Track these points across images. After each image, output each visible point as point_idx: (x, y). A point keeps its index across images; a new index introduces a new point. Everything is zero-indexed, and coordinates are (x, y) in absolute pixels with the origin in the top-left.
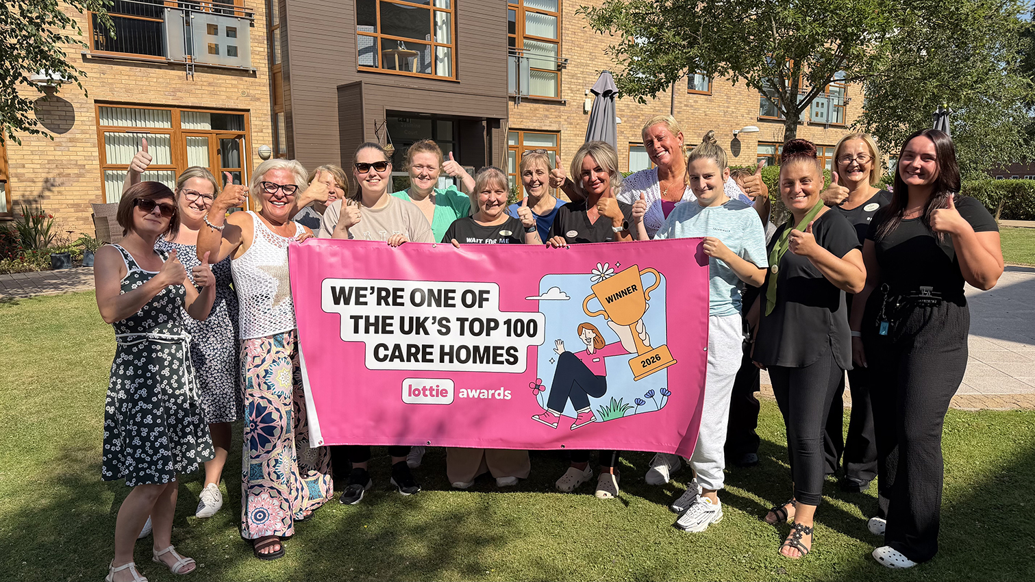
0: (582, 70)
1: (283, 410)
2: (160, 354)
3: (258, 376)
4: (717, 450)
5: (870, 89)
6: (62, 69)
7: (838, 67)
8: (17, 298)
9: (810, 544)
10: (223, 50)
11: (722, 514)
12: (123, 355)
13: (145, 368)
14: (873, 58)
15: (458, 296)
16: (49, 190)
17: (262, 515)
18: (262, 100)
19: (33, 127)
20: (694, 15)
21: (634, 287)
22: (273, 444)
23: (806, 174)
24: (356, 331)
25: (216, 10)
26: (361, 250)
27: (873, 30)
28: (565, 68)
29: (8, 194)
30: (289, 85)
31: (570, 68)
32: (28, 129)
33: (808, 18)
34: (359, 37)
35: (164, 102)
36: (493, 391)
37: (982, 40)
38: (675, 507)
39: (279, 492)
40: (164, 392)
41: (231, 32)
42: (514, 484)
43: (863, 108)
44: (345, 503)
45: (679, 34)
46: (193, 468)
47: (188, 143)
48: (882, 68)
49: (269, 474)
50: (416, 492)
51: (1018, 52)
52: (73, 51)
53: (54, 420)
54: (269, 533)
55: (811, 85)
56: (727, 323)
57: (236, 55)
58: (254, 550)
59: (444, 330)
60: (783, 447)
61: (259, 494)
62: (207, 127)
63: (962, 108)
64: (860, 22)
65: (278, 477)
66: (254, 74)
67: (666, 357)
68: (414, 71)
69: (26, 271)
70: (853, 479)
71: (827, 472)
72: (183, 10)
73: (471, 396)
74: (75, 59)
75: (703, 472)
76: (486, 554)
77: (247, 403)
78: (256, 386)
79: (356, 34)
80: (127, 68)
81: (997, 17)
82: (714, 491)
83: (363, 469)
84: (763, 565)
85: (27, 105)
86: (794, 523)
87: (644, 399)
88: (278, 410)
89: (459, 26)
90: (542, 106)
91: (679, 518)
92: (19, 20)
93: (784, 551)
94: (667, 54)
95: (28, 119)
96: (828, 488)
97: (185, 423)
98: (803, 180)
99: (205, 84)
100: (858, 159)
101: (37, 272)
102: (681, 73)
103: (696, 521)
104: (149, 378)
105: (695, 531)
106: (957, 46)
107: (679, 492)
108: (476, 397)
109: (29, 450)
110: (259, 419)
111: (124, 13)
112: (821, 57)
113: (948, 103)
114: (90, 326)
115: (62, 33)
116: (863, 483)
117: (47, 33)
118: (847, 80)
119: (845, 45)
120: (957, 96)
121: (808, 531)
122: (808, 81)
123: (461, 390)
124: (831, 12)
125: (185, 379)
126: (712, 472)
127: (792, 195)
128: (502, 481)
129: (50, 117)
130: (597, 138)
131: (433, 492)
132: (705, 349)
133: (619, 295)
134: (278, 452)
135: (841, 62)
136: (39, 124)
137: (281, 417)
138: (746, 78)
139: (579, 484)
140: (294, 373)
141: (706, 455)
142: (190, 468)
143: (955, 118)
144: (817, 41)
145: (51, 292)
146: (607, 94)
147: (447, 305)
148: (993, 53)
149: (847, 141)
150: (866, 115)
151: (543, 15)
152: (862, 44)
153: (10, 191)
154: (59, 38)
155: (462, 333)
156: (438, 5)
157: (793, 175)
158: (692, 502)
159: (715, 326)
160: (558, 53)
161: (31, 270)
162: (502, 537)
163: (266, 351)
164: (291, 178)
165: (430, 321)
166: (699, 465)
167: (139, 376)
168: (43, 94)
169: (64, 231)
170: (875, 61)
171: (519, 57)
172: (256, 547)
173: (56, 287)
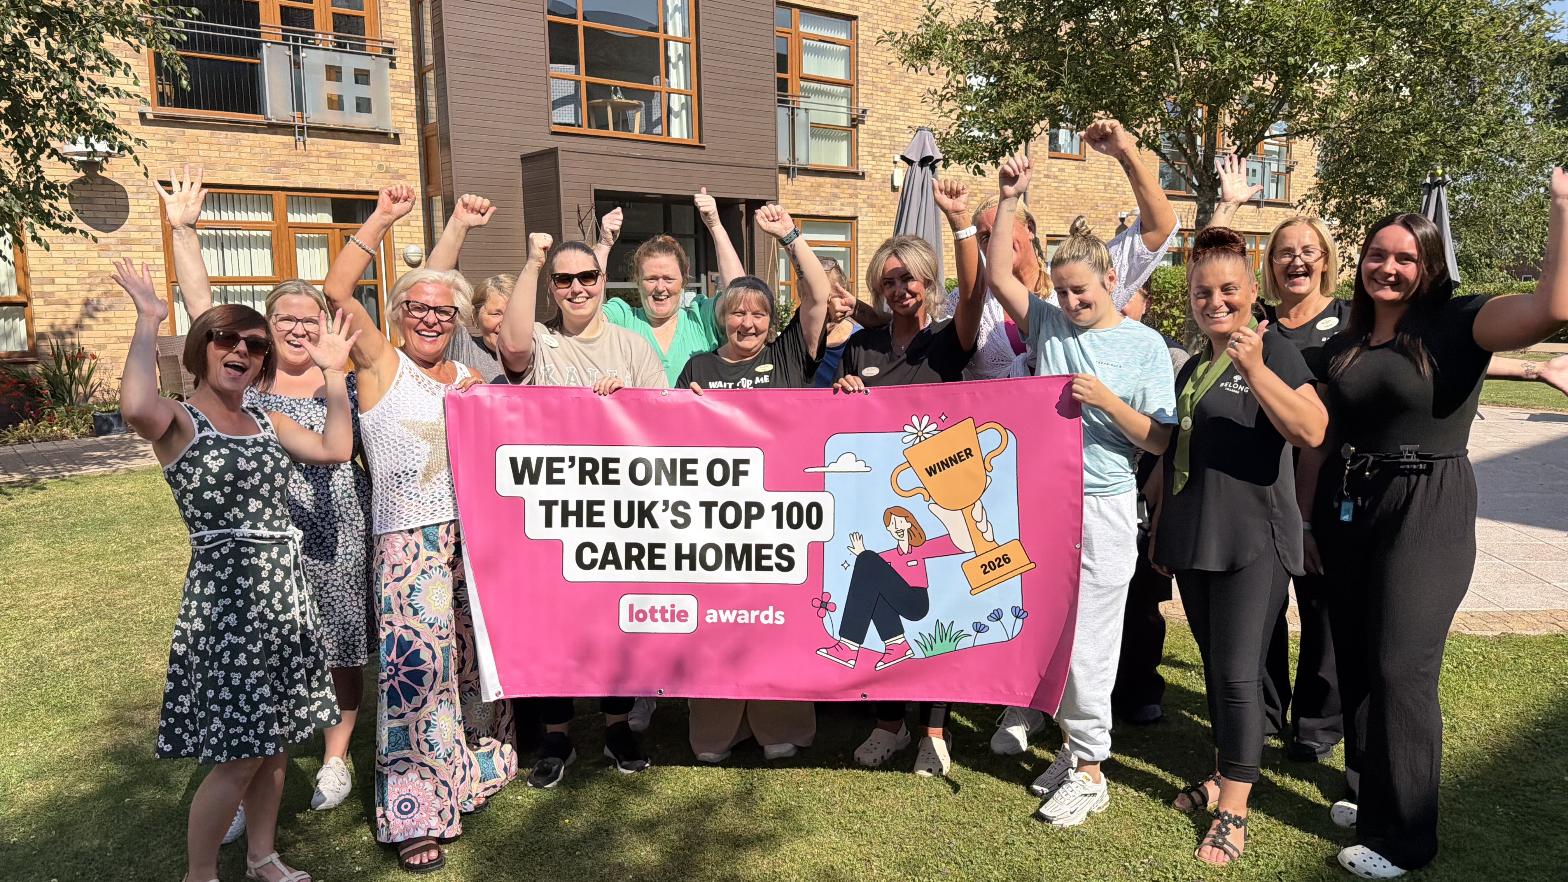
0: (888, 125)
1: (438, 646)
2: (254, 560)
3: (399, 595)
4: (1100, 701)
5: (1325, 147)
6: (109, 136)
7: (1274, 117)
8: (43, 479)
9: (1243, 842)
10: (350, 103)
11: (1107, 798)
12: (199, 565)
13: (231, 582)
14: (1328, 101)
15: (701, 469)
16: (91, 317)
17: (408, 806)
18: (408, 177)
19: (67, 224)
20: (1056, 41)
21: (969, 453)
22: (422, 697)
23: (1229, 278)
24: (549, 523)
25: (339, 45)
26: (554, 401)
27: (1327, 60)
28: (863, 122)
29: (30, 323)
30: (450, 154)
31: (870, 122)
32: (59, 226)
33: (1227, 44)
34: (553, 82)
35: (261, 182)
36: (758, 612)
37: (1493, 72)
38: (1036, 787)
39: (433, 771)
40: (262, 617)
41: (362, 77)
42: (792, 754)
43: (1316, 176)
44: (536, 786)
45: (1033, 70)
46: (305, 735)
47: (298, 243)
48: (1344, 116)
49: (418, 743)
50: (643, 768)
51: (1551, 88)
52: (127, 108)
53: (98, 663)
54: (421, 833)
55: (1234, 144)
56: (1112, 508)
57: (369, 111)
58: (399, 858)
59: (681, 521)
60: (1199, 695)
61: (404, 772)
62: (326, 218)
63: (1466, 174)
64: (1307, 47)
65: (431, 748)
66: (396, 139)
67: (1019, 558)
68: (637, 130)
69: (56, 438)
70: (1306, 742)
71: (1267, 732)
72: (289, 45)
73: (724, 620)
74: (129, 120)
75: (1078, 734)
76: (750, 863)
77: (383, 635)
78: (397, 611)
79: (547, 78)
80: (207, 133)
81: (1515, 37)
82: (1095, 763)
83: (562, 733)
84: (1170, 876)
85: (57, 191)
86: (1217, 810)
87: (987, 623)
88: (429, 646)
89: (703, 62)
90: (828, 180)
91: (1042, 805)
92: (46, 63)
93: (1203, 854)
94: (1015, 100)
95: (59, 211)
96: (1268, 757)
97: (294, 665)
98: (1226, 289)
99: (323, 154)
100: (1303, 256)
101: (73, 439)
102: (1036, 129)
103: (1068, 809)
104: (239, 597)
105: (1067, 825)
106: (1455, 82)
107: (1043, 765)
108: (732, 620)
109: (62, 709)
110: (402, 659)
111: (201, 51)
112: (1250, 102)
113: (1443, 168)
114: (152, 521)
115: (110, 82)
116: (1322, 749)
117: (87, 83)
118: (1291, 134)
119: (1285, 84)
120: (1458, 157)
121: (1238, 822)
122: (1230, 137)
123: (709, 612)
124: (1264, 34)
125: (293, 599)
126: (1093, 733)
127: (1209, 311)
128: (773, 750)
129: (91, 207)
130: (911, 231)
131: (669, 768)
132: (1078, 546)
133: (944, 464)
134: (429, 710)
135: (1279, 107)
136: (76, 219)
137: (434, 657)
138: (1137, 134)
139: (890, 754)
140: (455, 590)
141: (1083, 708)
142: (300, 735)
143: (1456, 190)
144: (1243, 77)
145: (94, 470)
146: (926, 161)
147: (684, 482)
148: (1512, 91)
149: (1287, 229)
150: (1321, 187)
151: (829, 45)
152: (1311, 81)
153: (32, 320)
154: (104, 90)
155: (709, 524)
156: (671, 32)
157: (1211, 281)
158: (1061, 781)
159: (1094, 511)
160: (852, 100)
161: (63, 437)
162: (772, 836)
163: (411, 557)
164: (450, 296)
165: (660, 507)
166: (1073, 724)
167: (224, 596)
168: (82, 174)
169: (114, 378)
170: (1330, 107)
171: (793, 108)
172: (402, 853)
173: (101, 462)
